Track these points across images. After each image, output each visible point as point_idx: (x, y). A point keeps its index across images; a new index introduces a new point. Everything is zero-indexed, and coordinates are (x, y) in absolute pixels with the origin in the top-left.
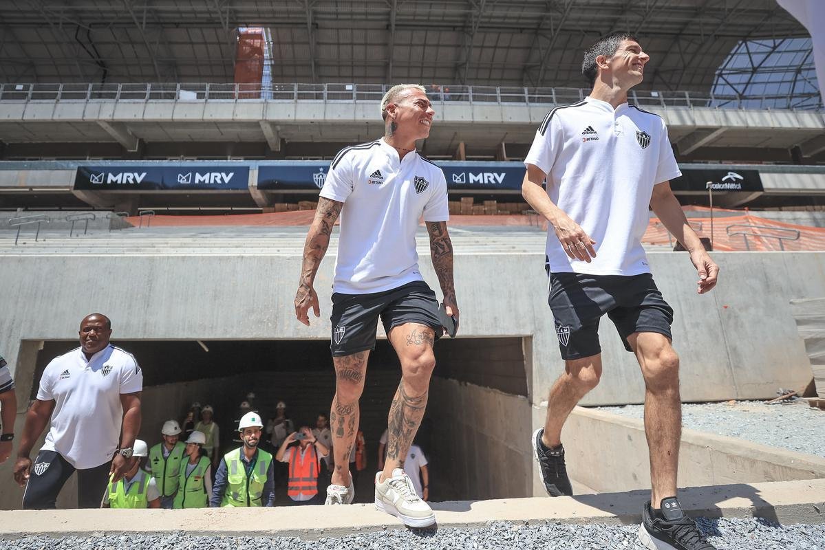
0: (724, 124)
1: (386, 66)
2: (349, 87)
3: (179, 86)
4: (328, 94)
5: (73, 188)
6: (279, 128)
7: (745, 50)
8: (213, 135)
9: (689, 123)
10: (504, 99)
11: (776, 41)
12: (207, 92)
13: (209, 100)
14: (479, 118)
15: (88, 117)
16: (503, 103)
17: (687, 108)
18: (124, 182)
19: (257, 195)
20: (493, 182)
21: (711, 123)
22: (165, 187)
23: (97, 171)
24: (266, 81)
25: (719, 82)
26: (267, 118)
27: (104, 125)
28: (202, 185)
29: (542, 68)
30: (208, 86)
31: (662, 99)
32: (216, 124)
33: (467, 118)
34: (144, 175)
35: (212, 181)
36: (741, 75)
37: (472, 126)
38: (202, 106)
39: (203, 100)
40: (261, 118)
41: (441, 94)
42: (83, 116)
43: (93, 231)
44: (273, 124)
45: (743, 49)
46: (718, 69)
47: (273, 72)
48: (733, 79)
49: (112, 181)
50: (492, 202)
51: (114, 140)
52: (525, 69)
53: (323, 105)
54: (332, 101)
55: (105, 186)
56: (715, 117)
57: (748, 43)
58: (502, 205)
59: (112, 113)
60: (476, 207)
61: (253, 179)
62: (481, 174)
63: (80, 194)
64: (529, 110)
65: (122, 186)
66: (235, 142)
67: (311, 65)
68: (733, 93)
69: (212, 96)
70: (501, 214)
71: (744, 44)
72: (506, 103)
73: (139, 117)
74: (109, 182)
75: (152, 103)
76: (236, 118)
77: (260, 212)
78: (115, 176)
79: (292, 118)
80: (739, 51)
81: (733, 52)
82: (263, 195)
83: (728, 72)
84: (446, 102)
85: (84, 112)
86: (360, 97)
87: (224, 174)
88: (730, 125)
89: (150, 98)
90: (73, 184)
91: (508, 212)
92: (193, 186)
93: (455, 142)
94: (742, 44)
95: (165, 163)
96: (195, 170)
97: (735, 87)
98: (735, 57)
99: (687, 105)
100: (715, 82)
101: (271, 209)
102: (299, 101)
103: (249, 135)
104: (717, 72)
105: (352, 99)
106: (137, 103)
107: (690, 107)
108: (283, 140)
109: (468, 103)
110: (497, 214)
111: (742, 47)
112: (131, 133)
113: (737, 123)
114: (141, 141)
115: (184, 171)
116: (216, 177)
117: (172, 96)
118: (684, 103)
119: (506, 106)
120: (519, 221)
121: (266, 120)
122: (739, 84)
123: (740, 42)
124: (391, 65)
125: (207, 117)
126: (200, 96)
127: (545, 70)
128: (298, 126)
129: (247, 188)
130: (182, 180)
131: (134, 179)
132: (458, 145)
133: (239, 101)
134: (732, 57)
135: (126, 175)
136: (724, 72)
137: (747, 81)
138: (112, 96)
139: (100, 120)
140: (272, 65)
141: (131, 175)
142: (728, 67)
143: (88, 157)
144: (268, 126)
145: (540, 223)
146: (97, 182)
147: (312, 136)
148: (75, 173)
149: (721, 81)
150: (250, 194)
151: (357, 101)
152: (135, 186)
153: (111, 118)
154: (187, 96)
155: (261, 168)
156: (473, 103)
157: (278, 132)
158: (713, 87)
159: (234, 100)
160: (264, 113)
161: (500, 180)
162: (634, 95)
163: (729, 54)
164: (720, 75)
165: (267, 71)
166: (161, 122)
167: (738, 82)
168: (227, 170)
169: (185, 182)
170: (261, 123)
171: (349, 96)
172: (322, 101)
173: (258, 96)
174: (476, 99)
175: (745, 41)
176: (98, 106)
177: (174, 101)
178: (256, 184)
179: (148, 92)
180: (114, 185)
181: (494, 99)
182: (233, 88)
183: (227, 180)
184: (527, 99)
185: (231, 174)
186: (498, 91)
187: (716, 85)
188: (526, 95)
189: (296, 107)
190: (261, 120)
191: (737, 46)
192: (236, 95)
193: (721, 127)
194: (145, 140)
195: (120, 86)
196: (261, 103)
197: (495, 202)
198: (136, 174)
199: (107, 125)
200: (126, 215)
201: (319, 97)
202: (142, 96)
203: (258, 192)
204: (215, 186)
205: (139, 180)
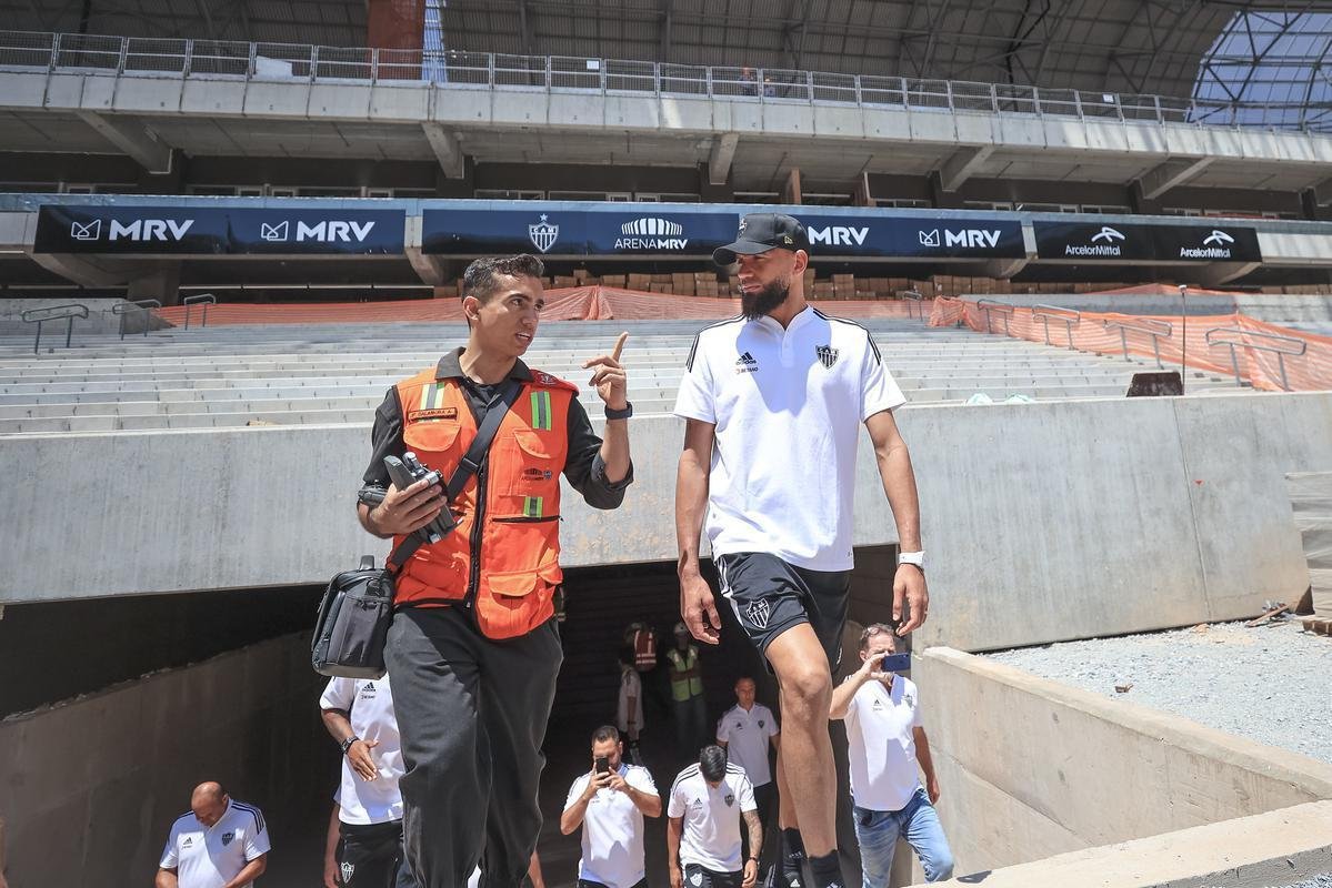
0: (1210, 152)
1: (660, 23)
2: (592, 65)
3: (253, 47)
4: (553, 75)
5: (32, 250)
6: (460, 136)
7: (1244, 28)
8: (330, 146)
9: (1159, 149)
10: (867, 98)
11: (1288, 15)
12: (314, 63)
13: (318, 79)
14: (824, 131)
15: (56, 103)
16: (866, 104)
17: (1157, 122)
18: (147, 237)
19: (423, 263)
20: (848, 242)
21: (1192, 149)
22: (235, 247)
23: (85, 216)
24: (433, 40)
25: (1205, 78)
26: (437, 119)
27: (94, 122)
28: (311, 245)
29: (932, 40)
30: (315, 51)
31: (1119, 107)
32: (336, 125)
33: (805, 130)
34: (188, 224)
35: (332, 238)
36: (1236, 68)
37: (813, 142)
38: (305, 90)
39: (307, 79)
40: (425, 117)
41: (760, 84)
42: (45, 100)
43: (84, 339)
44: (449, 129)
45: (1241, 26)
46: (1203, 56)
47: (444, 22)
48: (1225, 73)
49: (119, 234)
50: (846, 276)
51: (118, 149)
52: (903, 40)
53: (544, 97)
54: (561, 90)
55: (104, 245)
56: (1197, 140)
57: (1250, 16)
58: (864, 281)
59: (109, 97)
60: (819, 286)
61: (414, 235)
62: (828, 229)
63: (48, 261)
64: (910, 119)
65: (141, 246)
66: (374, 161)
67: (519, 13)
68: (1226, 97)
69: (323, 71)
70: (862, 299)
71: (1243, 17)
72: (870, 105)
73: (172, 107)
74: (113, 237)
75: (199, 80)
76: (373, 115)
77: (428, 295)
78: (126, 226)
79: (486, 118)
80: (1234, 29)
81: (1227, 29)
82: (433, 263)
83: (1219, 62)
84: (767, 99)
85: (46, 92)
86: (612, 84)
87: (354, 225)
88: (1218, 154)
89: (193, 70)
90: (31, 241)
91: (874, 294)
92: (292, 246)
93: (783, 169)
94: (1240, 17)
95: (234, 202)
96: (295, 216)
97: (1228, 86)
98: (1230, 37)
99: (1156, 119)
100: (1198, 78)
101: (451, 289)
102: (498, 87)
103: (399, 147)
104: (1203, 61)
105: (598, 86)
106: (166, 78)
107: (1161, 123)
108: (468, 159)
109: (806, 102)
110: (854, 298)
111: (1239, 24)
112: (155, 139)
113: (1229, 151)
114: (178, 154)
115: (274, 216)
116: (339, 229)
117: (242, 68)
118: (1151, 116)
119: (870, 109)
120: (891, 310)
121: (434, 121)
122: (1234, 81)
123: (1238, 14)
124: (669, 19)
125: (316, 112)
126: (298, 70)
127: (936, 43)
128: (497, 133)
129: (400, 248)
130: (271, 235)
131: (168, 232)
132: (790, 174)
133: (379, 82)
134: (1226, 36)
135: (149, 224)
136: (1212, 61)
137: (1245, 78)
138: (109, 63)
139: (85, 111)
140: (441, 8)
141: (162, 225)
142: (1218, 53)
143: (61, 184)
144: (440, 133)
145: (925, 314)
146: (86, 238)
147: (524, 152)
148: (34, 218)
149: (1208, 76)
150: (408, 261)
151: (609, 92)
152: (171, 244)
153: (109, 107)
154: (273, 68)
155: (427, 214)
156: (815, 101)
157: (459, 142)
158: (1196, 84)
159: (369, 82)
160: (432, 107)
161: (860, 239)
162: (1077, 98)
163: (1221, 32)
164: (1208, 66)
165: (433, 20)
166: (219, 119)
167: (1232, 79)
168: (361, 217)
169: (276, 239)
170: (425, 127)
171: (593, 82)
172: (541, 89)
173: (416, 74)
174: (819, 95)
175: (1244, 13)
176: (79, 80)
177: (245, 77)
178: (419, 242)
179: (188, 58)
180: (125, 243)
181: (851, 97)
182: (366, 57)
183: (361, 235)
184: (906, 99)
185: (369, 225)
186: (858, 83)
187: (1200, 82)
188: (904, 92)
189: (492, 98)
190: (425, 122)
191: (1233, 20)
192: (374, 71)
193: (1205, 156)
194: (186, 152)
195: (126, 42)
196: (424, 88)
197: (852, 276)
198: (172, 224)
199: (102, 122)
200: (155, 306)
201: (535, 80)
202: (176, 65)
203: (424, 258)
204: (336, 247)
205: (178, 234)
